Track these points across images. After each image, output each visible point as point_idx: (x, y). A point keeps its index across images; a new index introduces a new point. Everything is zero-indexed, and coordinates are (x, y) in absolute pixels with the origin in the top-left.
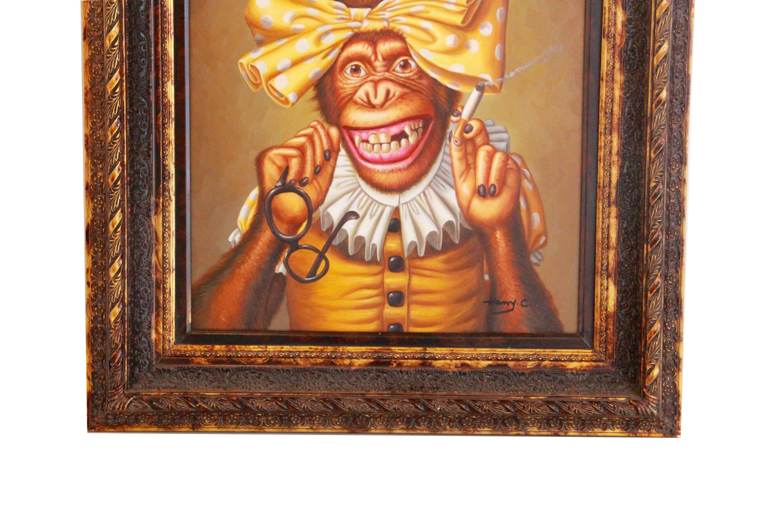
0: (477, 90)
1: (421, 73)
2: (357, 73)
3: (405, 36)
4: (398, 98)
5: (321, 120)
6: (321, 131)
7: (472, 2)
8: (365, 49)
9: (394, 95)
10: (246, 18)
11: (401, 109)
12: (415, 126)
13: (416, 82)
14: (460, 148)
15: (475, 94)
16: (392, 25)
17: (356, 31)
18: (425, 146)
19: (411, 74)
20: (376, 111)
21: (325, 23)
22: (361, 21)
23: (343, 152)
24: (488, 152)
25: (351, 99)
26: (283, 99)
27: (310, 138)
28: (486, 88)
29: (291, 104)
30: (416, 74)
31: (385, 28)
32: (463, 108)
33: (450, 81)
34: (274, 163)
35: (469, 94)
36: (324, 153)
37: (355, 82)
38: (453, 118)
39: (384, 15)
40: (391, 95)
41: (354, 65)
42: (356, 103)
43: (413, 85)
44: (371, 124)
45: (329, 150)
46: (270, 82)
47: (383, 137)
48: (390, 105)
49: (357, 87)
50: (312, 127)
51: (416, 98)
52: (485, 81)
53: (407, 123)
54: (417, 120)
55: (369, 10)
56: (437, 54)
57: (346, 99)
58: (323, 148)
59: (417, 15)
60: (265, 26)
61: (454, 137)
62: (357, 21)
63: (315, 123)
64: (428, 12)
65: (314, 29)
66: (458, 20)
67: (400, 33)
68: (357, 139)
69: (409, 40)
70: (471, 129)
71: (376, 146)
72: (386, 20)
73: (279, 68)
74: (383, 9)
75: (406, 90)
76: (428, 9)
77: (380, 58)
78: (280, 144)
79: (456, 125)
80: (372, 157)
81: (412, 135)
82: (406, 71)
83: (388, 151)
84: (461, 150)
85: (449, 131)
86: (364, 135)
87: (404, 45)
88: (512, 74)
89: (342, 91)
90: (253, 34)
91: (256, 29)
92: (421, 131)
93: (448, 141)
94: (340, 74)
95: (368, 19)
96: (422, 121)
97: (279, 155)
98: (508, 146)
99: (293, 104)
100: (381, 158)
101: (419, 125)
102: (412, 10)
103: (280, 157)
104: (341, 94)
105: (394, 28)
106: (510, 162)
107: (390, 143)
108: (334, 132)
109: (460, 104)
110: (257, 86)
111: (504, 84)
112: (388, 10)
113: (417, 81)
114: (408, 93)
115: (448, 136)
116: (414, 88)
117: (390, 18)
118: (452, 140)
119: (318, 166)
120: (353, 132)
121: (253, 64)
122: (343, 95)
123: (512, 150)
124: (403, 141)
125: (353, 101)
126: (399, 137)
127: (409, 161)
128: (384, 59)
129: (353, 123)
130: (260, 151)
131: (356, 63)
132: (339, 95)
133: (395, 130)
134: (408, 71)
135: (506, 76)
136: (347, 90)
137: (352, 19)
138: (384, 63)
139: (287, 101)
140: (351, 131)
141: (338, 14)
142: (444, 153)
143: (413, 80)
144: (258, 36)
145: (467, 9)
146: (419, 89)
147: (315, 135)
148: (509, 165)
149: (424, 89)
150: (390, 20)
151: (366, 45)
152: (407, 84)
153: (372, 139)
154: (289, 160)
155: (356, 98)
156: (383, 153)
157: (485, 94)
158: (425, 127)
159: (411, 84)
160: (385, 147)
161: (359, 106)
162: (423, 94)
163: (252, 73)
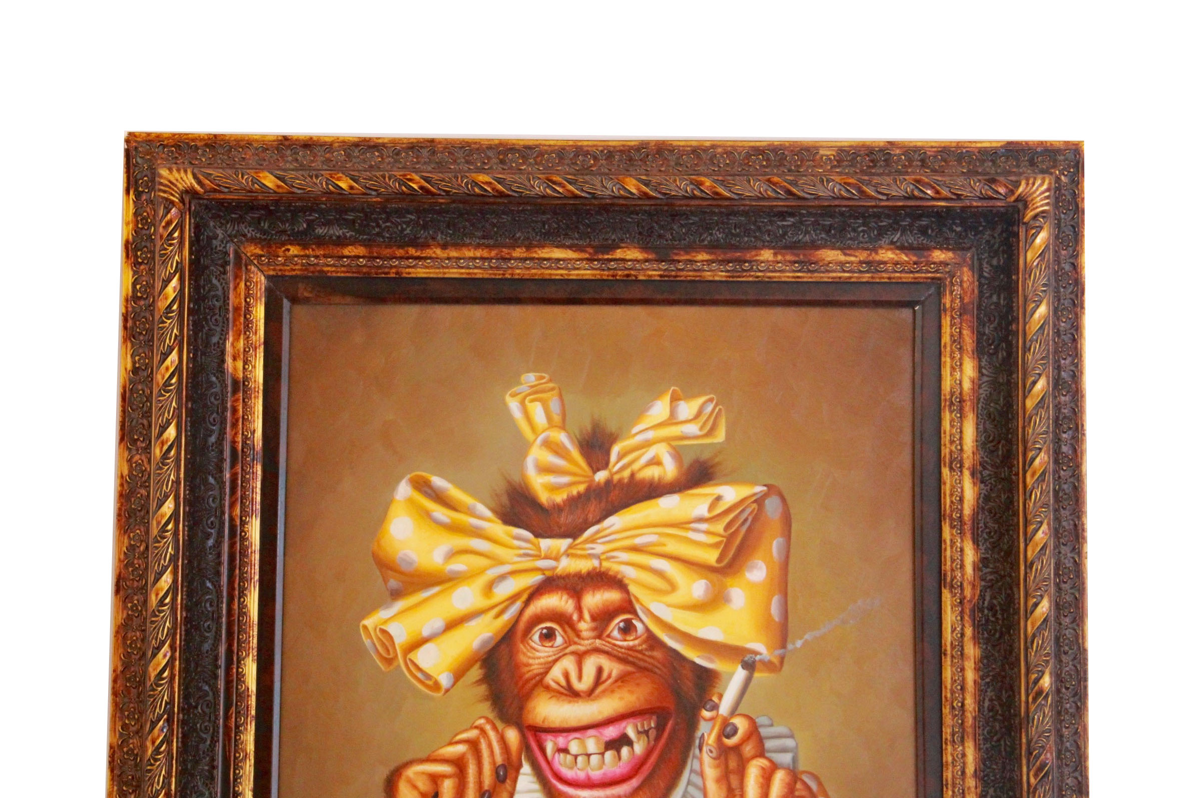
0: (743, 668)
1: (652, 641)
2: (550, 641)
3: (626, 581)
4: (616, 681)
5: (491, 716)
6: (492, 734)
7: (733, 530)
8: (563, 603)
9: (609, 676)
10: (373, 554)
11: (621, 698)
12: (643, 726)
13: (644, 655)
14: (717, 762)
15: (740, 674)
16: (606, 564)
17: (548, 573)
18: (661, 757)
19: (636, 642)
20: (580, 701)
21: (501, 563)
22: (557, 559)
23: (526, 768)
24: (763, 769)
25: (541, 680)
26: (430, 683)
27: (474, 745)
28: (758, 665)
29: (443, 691)
30: (645, 642)
31: (594, 569)
32: (721, 697)
33: (699, 654)
34: (415, 787)
35: (731, 675)
36: (496, 770)
37: (546, 654)
38: (706, 714)
39: (593, 549)
40: (605, 675)
41: (546, 628)
42: (548, 688)
43: (640, 660)
44: (573, 723)
45: (503, 766)
46: (411, 656)
47: (592, 745)
48: (604, 692)
49: (550, 662)
50: (476, 727)
51: (645, 680)
52: (756, 653)
53: (631, 720)
54: (647, 716)
55: (569, 541)
56: (678, 610)
57: (534, 681)
58: (494, 762)
59: (645, 549)
60: (404, 568)
61: (707, 744)
62: (551, 559)
63: (482, 721)
64: (664, 545)
65: (482, 571)
66: (711, 557)
67: (619, 576)
68: (549, 747)
69: (632, 588)
70: (735, 731)
71: (580, 759)
72: (597, 557)
73: (426, 633)
74: (592, 540)
75: (629, 668)
76: (663, 540)
77: (587, 616)
78: (424, 755)
79: (710, 724)
80: (574, 776)
81: (639, 739)
82: (628, 638)
83: (600, 768)
84: (718, 766)
85: (698, 734)
86: (561, 741)
87: (625, 595)
88: (799, 643)
89: (526, 669)
90: (385, 581)
91: (390, 572)
92: (653, 734)
93: (697, 751)
94: (522, 642)
95: (568, 555)
96: (654, 717)
97: (423, 773)
98: (795, 760)
99: (447, 691)
100: (588, 777)
101: (650, 724)
102: (638, 541)
103: (425, 777)
104: (524, 674)
105: (609, 570)
106: (799, 786)
107: (603, 754)
108: (512, 735)
109: (716, 690)
110: (389, 661)
111: (786, 660)
112: (599, 541)
113: (647, 653)
114: (634, 673)
115: (697, 742)
116: (642, 664)
117: (603, 553)
118: (705, 749)
119: (486, 791)
120: (543, 736)
121: (383, 627)
122: (527, 676)
123: (801, 767)
124: (625, 751)
125: (542, 685)
126: (616, 744)
127: (634, 783)
128: (594, 618)
129: (543, 722)
130: (393, 766)
131: (549, 624)
132: (521, 677)
133: (611, 732)
134: (632, 638)
135: (790, 646)
136: (533, 667)
137: (543, 555)
138: (593, 625)
139: (436, 686)
140: (538, 733)
141: (520, 548)
142: (692, 771)
143: (640, 652)
144: (393, 583)
145: (725, 539)
146: (650, 667)
147: (482, 740)
148: (797, 790)
149: (659, 665)
150: (603, 557)
151: (565, 597)
152: (631, 659)
153: (574, 747)
154: (439, 782)
155: (549, 680)
156: (592, 770)
157: (757, 675)
158: (660, 728)
159: (636, 657)
160: (594, 759)
161: (553, 694)
162: (655, 673)
163: (382, 641)
